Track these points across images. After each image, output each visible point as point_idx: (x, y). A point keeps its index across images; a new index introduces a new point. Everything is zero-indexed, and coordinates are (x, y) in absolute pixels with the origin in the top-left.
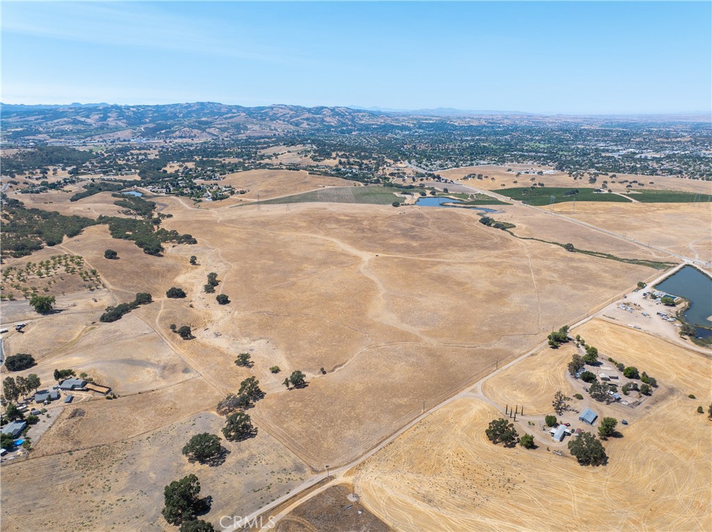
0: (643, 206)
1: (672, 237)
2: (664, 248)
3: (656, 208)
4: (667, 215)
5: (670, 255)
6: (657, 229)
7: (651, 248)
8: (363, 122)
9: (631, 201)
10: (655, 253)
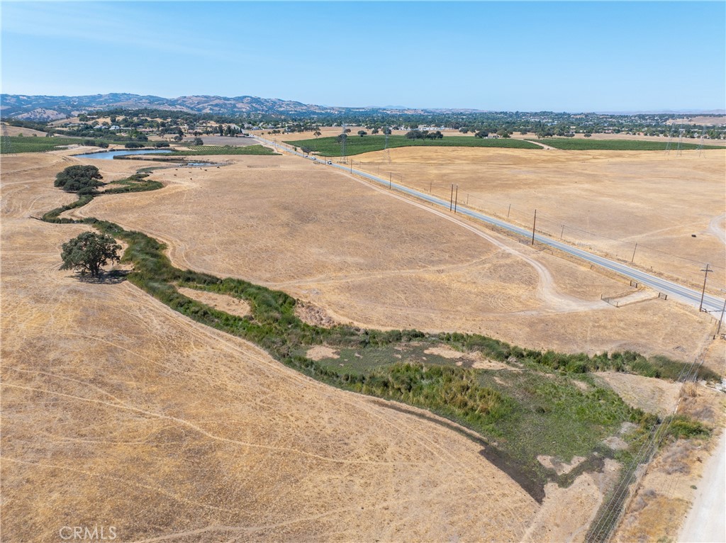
0: (565, 154)
1: (632, 204)
2: (603, 244)
3: (591, 157)
4: (615, 164)
5: (635, 286)
6: (586, 186)
7: (543, 247)
8: (282, 109)
9: (542, 148)
10: (558, 273)
